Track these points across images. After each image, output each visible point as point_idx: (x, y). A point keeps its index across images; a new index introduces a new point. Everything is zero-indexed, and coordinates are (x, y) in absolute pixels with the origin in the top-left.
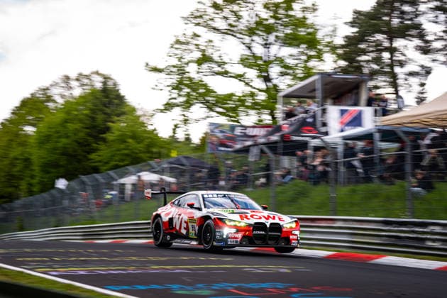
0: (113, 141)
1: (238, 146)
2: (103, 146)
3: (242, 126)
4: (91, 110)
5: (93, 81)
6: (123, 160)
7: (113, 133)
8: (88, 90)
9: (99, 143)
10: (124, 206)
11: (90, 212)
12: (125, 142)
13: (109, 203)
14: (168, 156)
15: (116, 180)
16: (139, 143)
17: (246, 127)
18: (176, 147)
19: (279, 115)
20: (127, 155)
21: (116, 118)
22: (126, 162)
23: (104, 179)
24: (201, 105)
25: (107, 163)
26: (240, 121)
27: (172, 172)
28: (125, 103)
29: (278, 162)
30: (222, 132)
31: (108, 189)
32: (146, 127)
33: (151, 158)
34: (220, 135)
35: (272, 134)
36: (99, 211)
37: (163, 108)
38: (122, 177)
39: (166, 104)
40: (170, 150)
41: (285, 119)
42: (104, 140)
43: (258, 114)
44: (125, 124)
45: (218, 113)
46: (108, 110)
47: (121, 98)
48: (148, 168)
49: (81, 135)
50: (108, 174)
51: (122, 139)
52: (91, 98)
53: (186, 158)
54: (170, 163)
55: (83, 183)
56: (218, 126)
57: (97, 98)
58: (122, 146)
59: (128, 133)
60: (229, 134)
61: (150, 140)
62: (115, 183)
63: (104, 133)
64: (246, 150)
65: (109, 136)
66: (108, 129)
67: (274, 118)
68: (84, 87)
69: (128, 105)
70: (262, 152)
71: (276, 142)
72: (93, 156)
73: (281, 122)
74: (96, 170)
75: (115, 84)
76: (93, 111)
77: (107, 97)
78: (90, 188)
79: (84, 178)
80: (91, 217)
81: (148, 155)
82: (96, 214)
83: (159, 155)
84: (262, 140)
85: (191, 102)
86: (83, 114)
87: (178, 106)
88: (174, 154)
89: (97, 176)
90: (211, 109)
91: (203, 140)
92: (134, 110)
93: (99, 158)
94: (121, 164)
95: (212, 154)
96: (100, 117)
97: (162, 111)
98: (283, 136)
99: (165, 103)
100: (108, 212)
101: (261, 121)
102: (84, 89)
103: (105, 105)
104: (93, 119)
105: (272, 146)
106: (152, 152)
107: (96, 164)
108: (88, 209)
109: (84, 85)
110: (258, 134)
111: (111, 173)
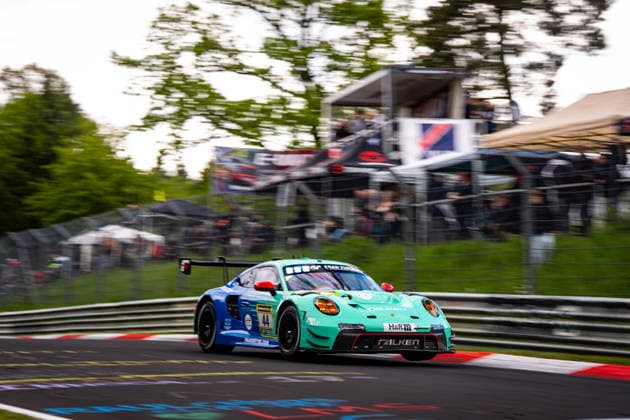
0: (63, 176)
1: (260, 184)
2: (45, 185)
3: (267, 151)
4: (25, 127)
5: (28, 80)
6: (76, 207)
7: (62, 163)
8: (19, 94)
9: (39, 179)
10: (80, 281)
11: (25, 290)
12: (81, 177)
13: (55, 276)
14: (150, 200)
15: (66, 239)
16: (103, 179)
17: (272, 153)
18: (163, 185)
19: (325, 133)
20: (84, 198)
21: (67, 140)
22: (83, 211)
23: (48, 237)
24: (203, 119)
25: (51, 211)
26: (263, 143)
27: (156, 224)
28: (80, 115)
29: (323, 208)
30: (235, 161)
31: (55, 253)
32: (114, 153)
33: (124, 203)
34: (233, 166)
35: (312, 163)
36: (41, 289)
37: (141, 123)
38: (75, 233)
39: (145, 118)
40: (152, 190)
41: (334, 139)
42: (47, 175)
43: (293, 132)
44: (81, 150)
45: (230, 130)
46: (52, 128)
47: (73, 108)
48: (119, 218)
49: (11, 167)
50: (52, 229)
51: (77, 174)
52: (25, 107)
53: (180, 202)
54: (154, 211)
55: (13, 244)
56: (228, 151)
57: (35, 108)
58: (76, 184)
59: (87, 164)
60: (246, 165)
61: (120, 175)
62: (64, 243)
63: (48, 163)
64: (272, 189)
65: (57, 169)
66: (53, 158)
67: (317, 139)
68: (15, 91)
69: (85, 120)
70: (299, 192)
71: (319, 177)
72: (29, 200)
73: (329, 145)
74: (35, 223)
75: (64, 86)
76: (29, 129)
77: (51, 107)
78: (25, 251)
79: (14, 236)
80: (27, 298)
81: (120, 198)
82: (36, 294)
83: (136, 199)
84: (298, 174)
85: (185, 114)
86: (12, 134)
87: (164, 120)
88: (160, 197)
89: (36, 233)
90: (216, 124)
91: (206, 174)
92: (94, 126)
93: (38, 204)
94: (76, 213)
95: (218, 196)
96: (40, 139)
97: (139, 128)
98: (331, 167)
99: (144, 115)
100: (54, 290)
101: (296, 143)
102: (13, 94)
103: (47, 119)
104: (29, 141)
105: (313, 182)
106: (124, 194)
107: (35, 214)
108: (23, 287)
109: (12, 87)
110: (291, 164)
111: (59, 228)
